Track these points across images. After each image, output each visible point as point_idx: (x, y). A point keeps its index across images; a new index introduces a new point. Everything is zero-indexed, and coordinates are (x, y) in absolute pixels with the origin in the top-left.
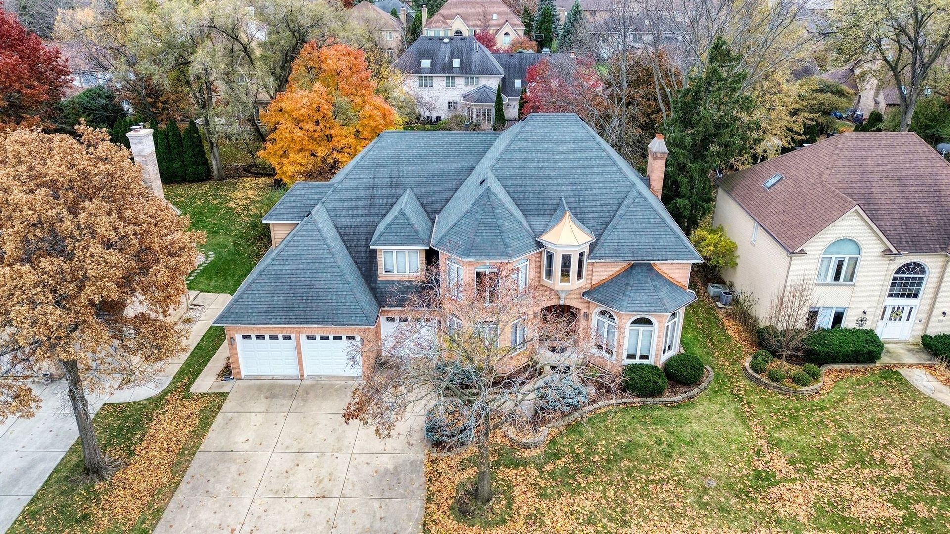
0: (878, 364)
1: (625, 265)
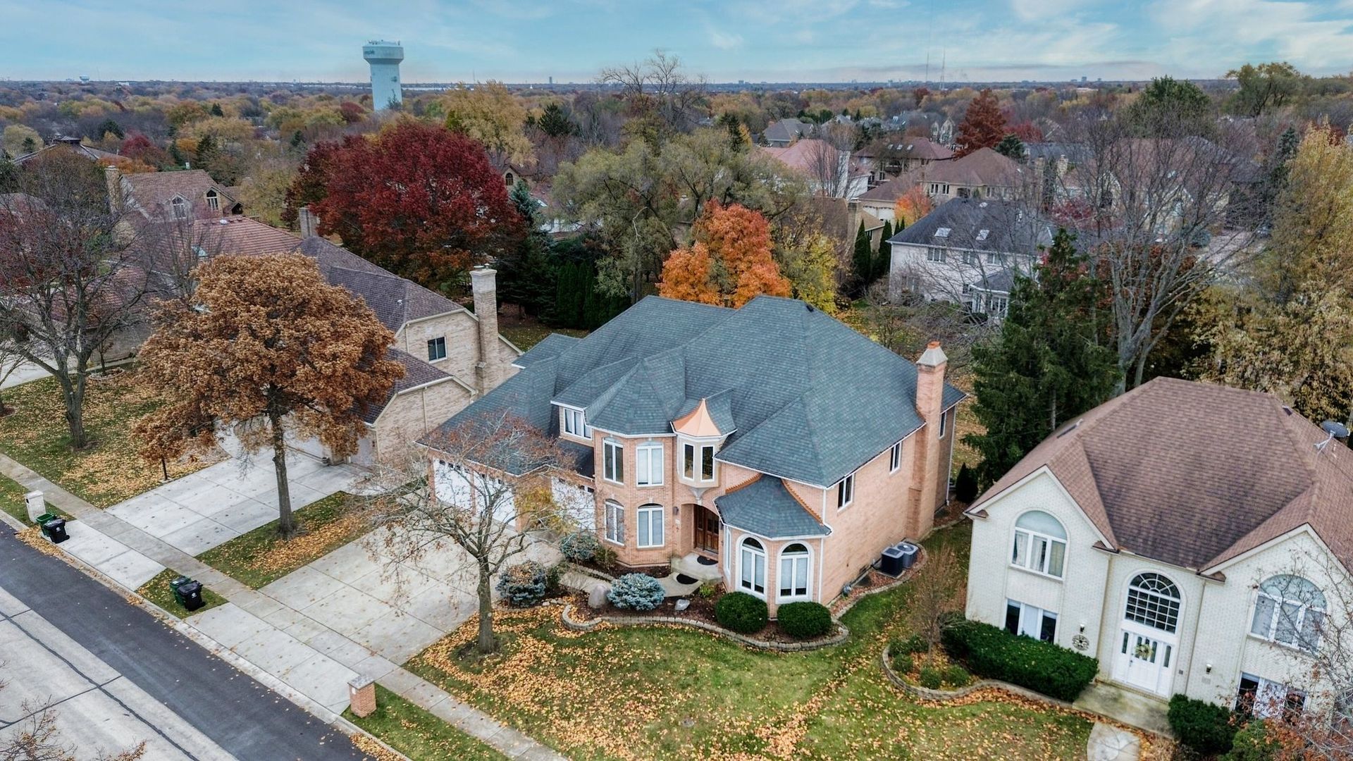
0: (1075, 706)
1: (755, 474)
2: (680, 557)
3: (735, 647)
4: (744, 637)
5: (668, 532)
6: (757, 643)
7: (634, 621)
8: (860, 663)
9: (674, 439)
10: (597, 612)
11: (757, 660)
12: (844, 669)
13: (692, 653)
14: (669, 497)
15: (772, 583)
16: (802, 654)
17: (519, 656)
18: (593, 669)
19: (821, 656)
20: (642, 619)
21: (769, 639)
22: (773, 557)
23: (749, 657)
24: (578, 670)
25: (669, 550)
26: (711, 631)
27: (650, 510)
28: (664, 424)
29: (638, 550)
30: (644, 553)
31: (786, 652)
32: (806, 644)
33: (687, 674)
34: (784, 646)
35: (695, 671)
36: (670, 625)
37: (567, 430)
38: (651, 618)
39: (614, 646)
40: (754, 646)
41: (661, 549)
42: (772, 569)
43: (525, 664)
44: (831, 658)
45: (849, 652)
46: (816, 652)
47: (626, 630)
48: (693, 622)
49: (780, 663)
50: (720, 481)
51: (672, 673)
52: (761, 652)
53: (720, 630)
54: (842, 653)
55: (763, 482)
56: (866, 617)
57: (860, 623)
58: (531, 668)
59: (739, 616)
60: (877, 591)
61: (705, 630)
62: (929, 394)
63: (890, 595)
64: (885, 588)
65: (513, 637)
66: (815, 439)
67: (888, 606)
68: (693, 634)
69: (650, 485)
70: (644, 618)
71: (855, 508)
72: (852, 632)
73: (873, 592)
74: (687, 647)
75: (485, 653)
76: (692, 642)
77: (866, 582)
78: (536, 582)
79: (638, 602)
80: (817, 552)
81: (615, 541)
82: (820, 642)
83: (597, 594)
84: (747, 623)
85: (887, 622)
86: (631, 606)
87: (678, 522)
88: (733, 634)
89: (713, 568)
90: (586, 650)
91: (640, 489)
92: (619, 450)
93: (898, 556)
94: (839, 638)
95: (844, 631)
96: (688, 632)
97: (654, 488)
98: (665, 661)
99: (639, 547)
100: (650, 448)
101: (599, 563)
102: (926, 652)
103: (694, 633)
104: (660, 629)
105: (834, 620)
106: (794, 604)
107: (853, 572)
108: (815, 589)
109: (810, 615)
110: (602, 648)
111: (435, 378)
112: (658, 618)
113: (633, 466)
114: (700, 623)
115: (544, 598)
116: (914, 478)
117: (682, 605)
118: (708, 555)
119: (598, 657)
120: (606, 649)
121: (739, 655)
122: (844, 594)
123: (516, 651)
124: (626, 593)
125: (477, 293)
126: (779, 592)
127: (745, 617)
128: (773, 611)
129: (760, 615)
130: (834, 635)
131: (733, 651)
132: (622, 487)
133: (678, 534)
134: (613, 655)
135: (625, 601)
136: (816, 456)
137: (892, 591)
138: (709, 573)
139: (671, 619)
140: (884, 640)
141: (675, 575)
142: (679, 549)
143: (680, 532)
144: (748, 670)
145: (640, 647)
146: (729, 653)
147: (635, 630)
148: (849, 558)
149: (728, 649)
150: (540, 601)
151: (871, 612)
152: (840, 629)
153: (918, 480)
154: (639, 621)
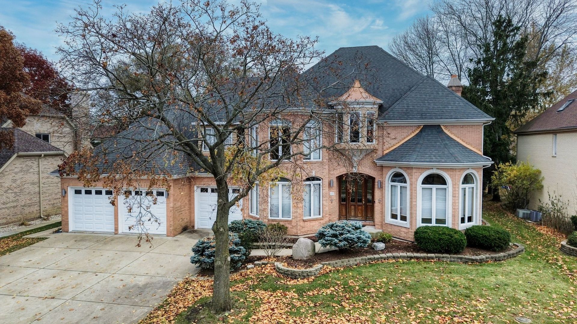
5: (325, 204)
14: (326, 170)
27: (312, 183)
29: (304, 221)
30: (309, 223)
38: (364, 257)
41: (321, 219)
55: (426, 131)
69: (312, 160)
75: (224, 310)
87: (332, 194)
97: (315, 163)
111: (50, 150)
154: (355, 260)
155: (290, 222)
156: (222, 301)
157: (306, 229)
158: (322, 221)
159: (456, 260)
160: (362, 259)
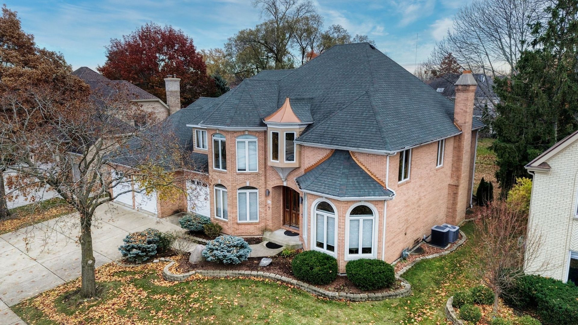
2: (271, 231)
3: (307, 296)
4: (315, 288)
5: (262, 210)
6: (327, 293)
7: (222, 274)
8: (424, 313)
9: (265, 132)
10: (194, 267)
11: (326, 307)
12: (410, 318)
13: (268, 301)
14: (262, 181)
15: (342, 241)
16: (369, 304)
17: (115, 300)
18: (174, 313)
19: (387, 306)
20: (230, 272)
21: (338, 290)
22: (342, 217)
23: (320, 305)
24: (160, 314)
25: (263, 224)
26: (288, 283)
27: (248, 191)
28: (258, 121)
29: (238, 224)
30: (243, 226)
31: (354, 301)
32: (372, 295)
33: (260, 319)
34: (352, 296)
35: (267, 316)
36: (252, 278)
37: (198, 146)
38: (237, 272)
39: (200, 293)
40: (325, 296)
41: (256, 224)
42: (342, 228)
43: (116, 307)
44: (396, 308)
45: (412, 303)
46: (382, 302)
47: (214, 281)
48: (272, 275)
49: (348, 311)
50: (300, 163)
51: (245, 318)
52: (330, 300)
53: (295, 281)
54: (406, 304)
55: (336, 156)
56: (424, 276)
57: (420, 280)
58: (119, 311)
59: (312, 268)
60: (430, 257)
61: (283, 282)
62: (464, 109)
63: (441, 260)
64: (437, 255)
65: (117, 285)
66: (379, 118)
67: (442, 268)
68: (271, 285)
69: (247, 171)
70: (231, 272)
71: (411, 185)
72: (414, 286)
73: (427, 257)
74: (264, 295)
75: (86, 297)
76: (270, 291)
77: (420, 251)
78: (149, 242)
79: (225, 256)
80: (381, 214)
81: (222, 218)
82: (385, 293)
83: (196, 253)
84: (318, 274)
85: (443, 280)
86: (219, 259)
87: (269, 202)
88: (306, 285)
89: (296, 238)
90: (175, 296)
91: (238, 174)
92: (223, 143)
93: (445, 231)
94: (402, 290)
95: (406, 285)
96: (267, 284)
97: (250, 174)
98: (242, 306)
99: (239, 222)
100: (247, 141)
101: (207, 233)
102: (491, 304)
103: (273, 284)
104: (243, 280)
105: (397, 277)
106: (361, 261)
107: (409, 242)
108: (379, 248)
109: (375, 269)
110: (188, 295)
112: (243, 272)
113: (234, 155)
114: (278, 277)
115: (156, 257)
116: (452, 177)
117: (265, 262)
118: (292, 229)
119: (183, 302)
120: (192, 296)
121: (310, 303)
122: (403, 257)
123: (114, 296)
124: (217, 250)
125: (168, 91)
126: (347, 251)
127: (316, 269)
128: (342, 267)
129: (330, 268)
130: (398, 288)
131: (305, 299)
132: (226, 173)
133: (269, 212)
134: (196, 301)
135: (214, 256)
136: (380, 130)
137: (442, 258)
138: (293, 241)
139: (254, 273)
140: (443, 294)
141: (265, 243)
142: (270, 224)
143: (271, 210)
144: (318, 317)
145: (222, 294)
146: (301, 301)
147: (222, 280)
148: (407, 228)
149: (301, 298)
150: (152, 258)
151: (428, 272)
152: (402, 283)
153: (455, 178)
154: (226, 273)
155: (226, 223)
156: (85, 290)
157: (240, 231)
158: (258, 226)
159: (311, 291)
160: (232, 273)
